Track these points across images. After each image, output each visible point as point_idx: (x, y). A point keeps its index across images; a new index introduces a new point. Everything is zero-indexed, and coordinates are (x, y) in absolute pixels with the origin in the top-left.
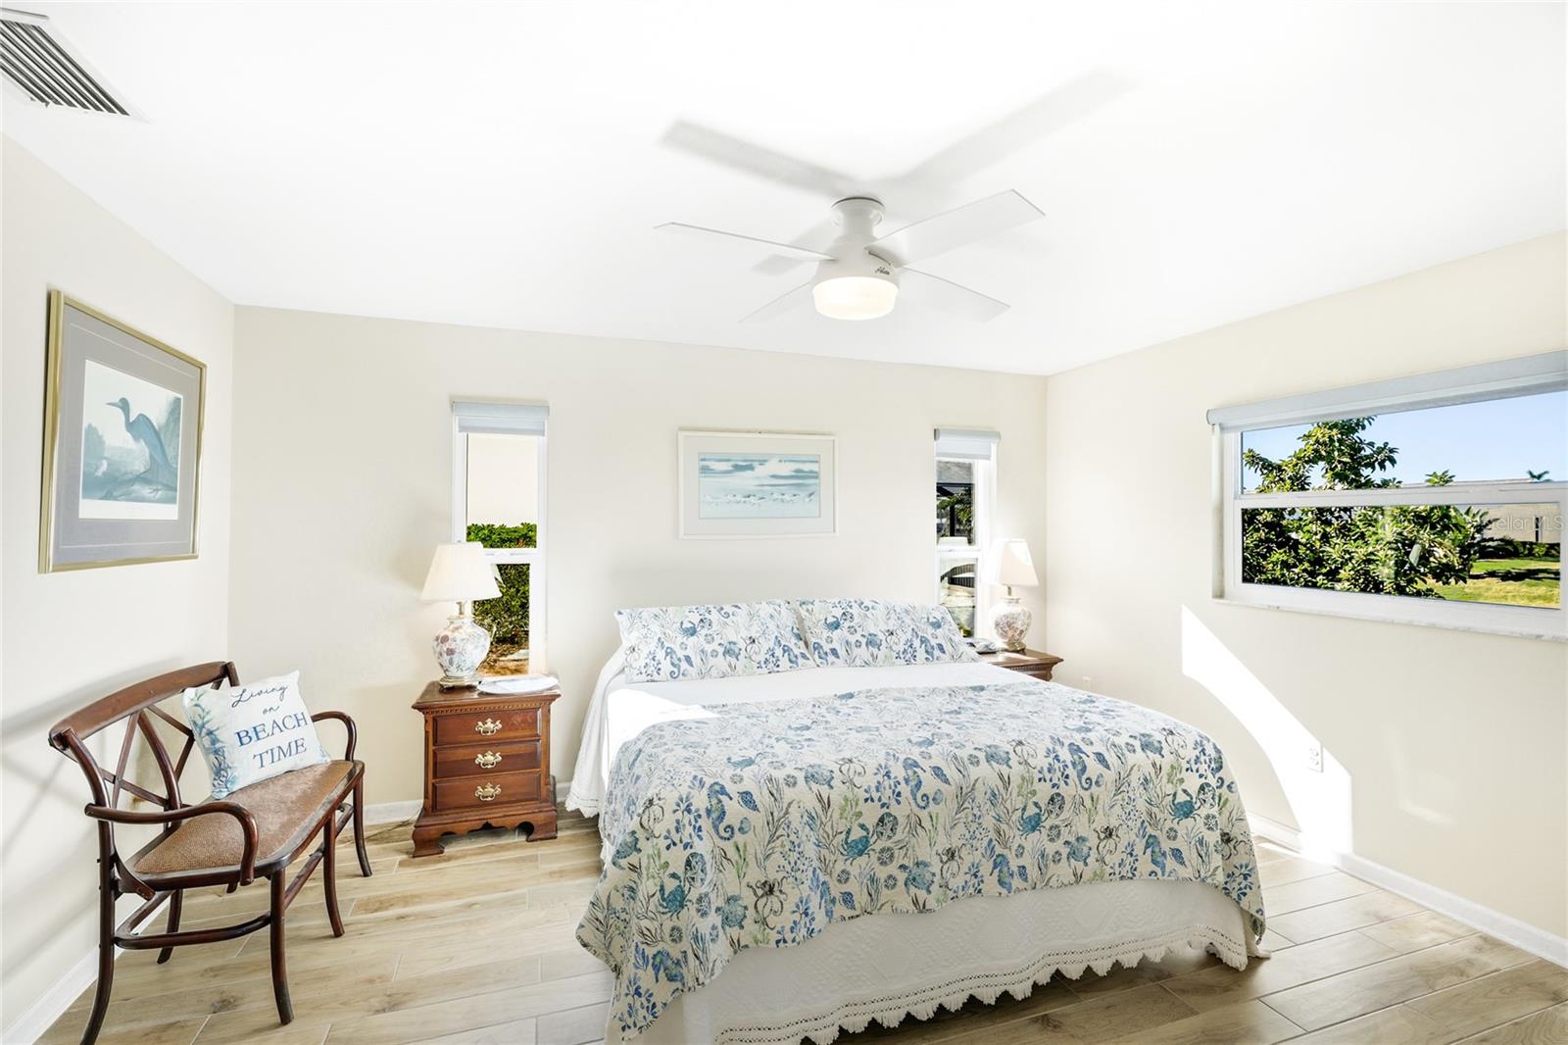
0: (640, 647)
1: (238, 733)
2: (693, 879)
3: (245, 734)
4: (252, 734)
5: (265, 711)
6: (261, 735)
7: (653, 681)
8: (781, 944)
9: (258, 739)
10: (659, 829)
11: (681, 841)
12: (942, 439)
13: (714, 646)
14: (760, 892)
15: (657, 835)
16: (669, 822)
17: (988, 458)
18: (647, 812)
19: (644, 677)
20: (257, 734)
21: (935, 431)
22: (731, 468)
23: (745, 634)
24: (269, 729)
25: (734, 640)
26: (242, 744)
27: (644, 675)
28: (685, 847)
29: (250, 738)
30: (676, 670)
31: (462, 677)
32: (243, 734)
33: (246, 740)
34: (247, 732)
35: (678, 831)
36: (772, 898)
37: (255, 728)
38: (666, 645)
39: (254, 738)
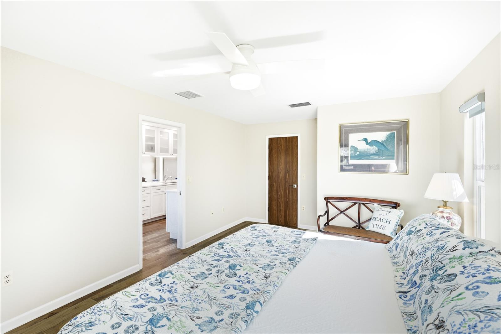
5: (380, 215)
24: (378, 219)
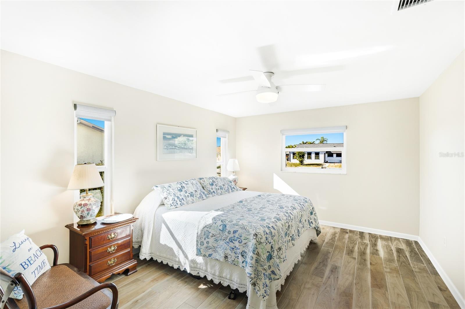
0: (169, 197)
1: (21, 264)
2: (274, 251)
3: (24, 263)
4: (27, 263)
5: (29, 250)
6: (32, 262)
7: (177, 207)
8: (284, 262)
9: (31, 264)
10: (262, 241)
11: (268, 242)
12: (219, 132)
13: (187, 194)
14: (278, 250)
15: (263, 242)
16: (264, 238)
17: (225, 137)
18: (257, 237)
19: (174, 207)
20: (29, 262)
21: (217, 130)
22: (171, 137)
23: (194, 190)
24: (33, 259)
25: (192, 191)
26: (25, 269)
27: (173, 206)
28: (270, 243)
29: (27, 265)
30: (181, 203)
31: (89, 220)
32: (23, 264)
33: (26, 266)
34: (25, 262)
35: (267, 240)
36: (281, 251)
37: (28, 260)
38: (176, 195)
39: (29, 264)
